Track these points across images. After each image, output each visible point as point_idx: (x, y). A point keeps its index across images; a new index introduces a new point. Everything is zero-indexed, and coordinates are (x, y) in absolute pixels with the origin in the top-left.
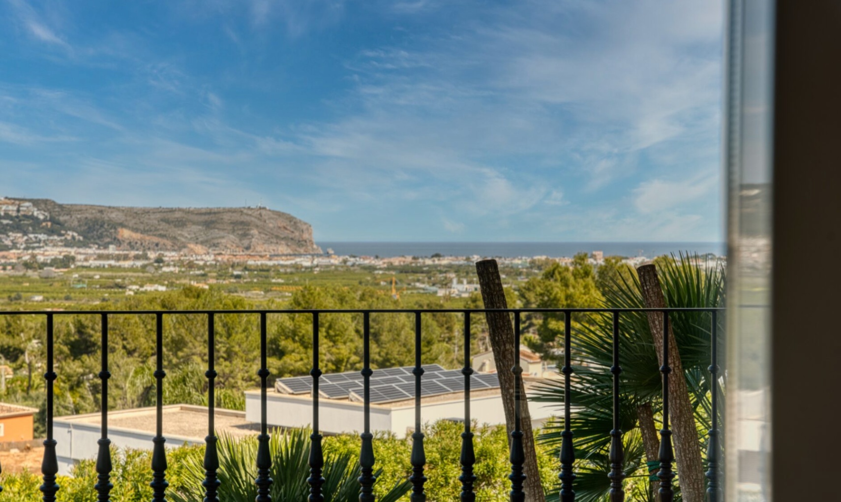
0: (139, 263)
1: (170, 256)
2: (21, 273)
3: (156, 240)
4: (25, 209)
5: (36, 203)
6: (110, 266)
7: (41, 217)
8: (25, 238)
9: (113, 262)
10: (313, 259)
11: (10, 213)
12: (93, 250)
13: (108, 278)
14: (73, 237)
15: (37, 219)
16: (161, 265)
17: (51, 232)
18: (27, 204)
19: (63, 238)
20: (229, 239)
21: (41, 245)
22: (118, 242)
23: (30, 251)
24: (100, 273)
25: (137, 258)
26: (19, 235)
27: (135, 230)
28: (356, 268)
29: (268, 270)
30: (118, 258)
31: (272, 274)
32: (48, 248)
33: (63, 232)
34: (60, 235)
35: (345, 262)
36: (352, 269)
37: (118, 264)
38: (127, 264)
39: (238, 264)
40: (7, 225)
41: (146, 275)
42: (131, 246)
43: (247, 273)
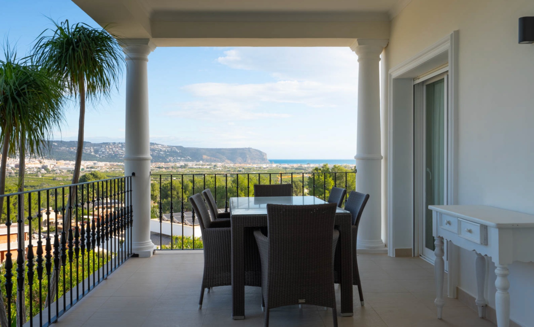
0: (208, 167)
1: (219, 164)
2: (170, 170)
3: (215, 159)
4: (173, 149)
5: (177, 147)
6: (199, 167)
7: (179, 152)
8: (174, 158)
9: (200, 166)
10: (266, 165)
11: (169, 151)
12: (195, 163)
13: (198, 172)
14: (189, 158)
15: (177, 152)
16: (216, 167)
17: (181, 157)
18: (174, 148)
19: (185, 159)
20: (239, 159)
21: (179, 161)
22: (203, 160)
23: (175, 163)
24: (196, 170)
25: (208, 165)
26: (172, 158)
27: (208, 156)
28: (281, 168)
29: (251, 169)
30: (202, 165)
31: (252, 170)
32: (181, 162)
33: (185, 157)
34: (184, 158)
35: (277, 166)
36: (279, 168)
37: (202, 167)
38: (205, 167)
39: (241, 167)
40: (168, 154)
41: (210, 170)
42: (207, 161)
43: (243, 170)
